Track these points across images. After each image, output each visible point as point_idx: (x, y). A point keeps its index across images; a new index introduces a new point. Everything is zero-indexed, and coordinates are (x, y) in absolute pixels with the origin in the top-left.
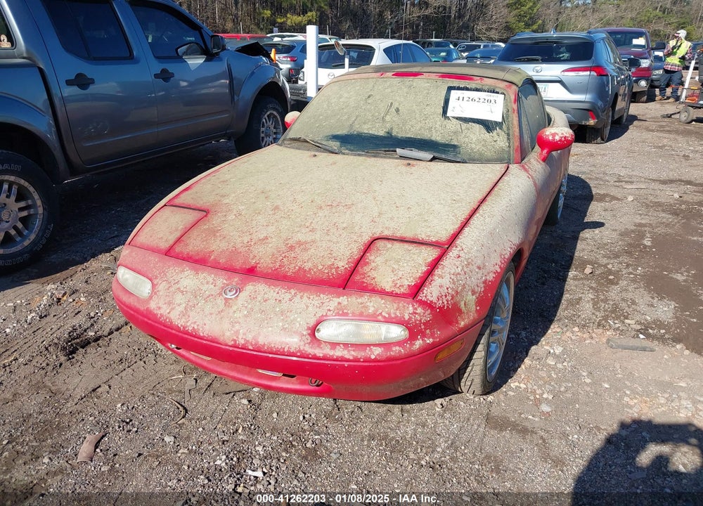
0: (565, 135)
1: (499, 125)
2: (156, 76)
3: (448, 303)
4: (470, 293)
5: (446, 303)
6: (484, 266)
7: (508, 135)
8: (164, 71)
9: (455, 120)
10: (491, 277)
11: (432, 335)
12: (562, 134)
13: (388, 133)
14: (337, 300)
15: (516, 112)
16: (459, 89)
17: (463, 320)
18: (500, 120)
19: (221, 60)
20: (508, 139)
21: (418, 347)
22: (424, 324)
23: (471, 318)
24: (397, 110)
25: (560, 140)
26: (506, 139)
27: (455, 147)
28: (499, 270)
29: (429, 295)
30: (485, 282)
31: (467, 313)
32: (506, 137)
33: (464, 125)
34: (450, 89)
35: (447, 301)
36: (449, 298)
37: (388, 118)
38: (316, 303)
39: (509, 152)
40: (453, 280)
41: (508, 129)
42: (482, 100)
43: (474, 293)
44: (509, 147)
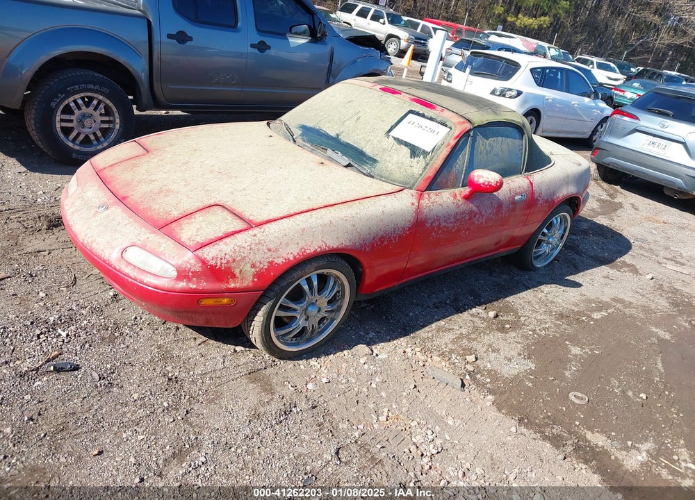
0: (490, 180)
1: (425, 153)
2: (253, 46)
3: (221, 265)
4: (249, 265)
5: (219, 264)
6: (277, 250)
7: (427, 164)
8: (262, 43)
9: (393, 139)
10: (280, 261)
11: (198, 283)
12: (488, 178)
13: (338, 135)
14: (148, 235)
15: (450, 146)
16: (417, 114)
17: (235, 283)
18: (429, 149)
19: (325, 43)
20: (425, 168)
21: (180, 286)
22: (192, 272)
23: (245, 284)
24: (358, 119)
25: (483, 184)
26: (422, 168)
27: (375, 161)
28: (291, 258)
29: (206, 253)
30: (271, 263)
31: (242, 279)
32: (424, 165)
33: (396, 145)
34: (411, 112)
35: (221, 263)
36: (224, 262)
37: (347, 123)
38: (136, 232)
39: (417, 179)
40: (235, 250)
41: (431, 159)
42: (428, 129)
43: (253, 266)
44: (421, 175)
